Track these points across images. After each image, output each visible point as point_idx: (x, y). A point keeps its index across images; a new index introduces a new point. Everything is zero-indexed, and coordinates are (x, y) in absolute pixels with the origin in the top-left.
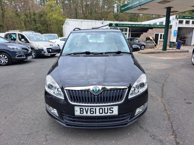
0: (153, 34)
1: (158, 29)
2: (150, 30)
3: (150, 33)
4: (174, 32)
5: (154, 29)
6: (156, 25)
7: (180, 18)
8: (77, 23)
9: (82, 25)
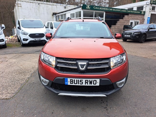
0: (129, 21)
1: (133, 16)
2: (126, 16)
3: (126, 20)
4: (148, 20)
5: (130, 15)
6: (132, 10)
7: (153, 4)
8: (33, 6)
9: (40, 9)
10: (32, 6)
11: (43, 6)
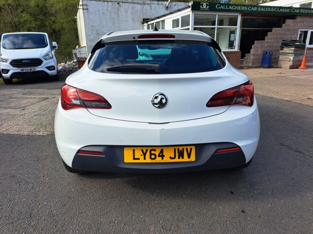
2: (289, 22)
3: (289, 30)
6: (304, 9)
8: (108, 7)
9: (120, 13)
10: (106, 7)
11: (126, 7)
